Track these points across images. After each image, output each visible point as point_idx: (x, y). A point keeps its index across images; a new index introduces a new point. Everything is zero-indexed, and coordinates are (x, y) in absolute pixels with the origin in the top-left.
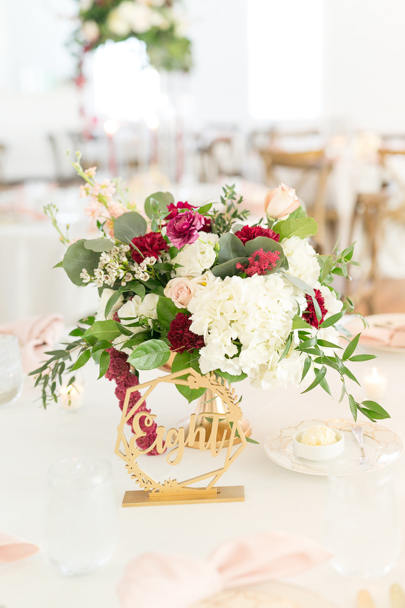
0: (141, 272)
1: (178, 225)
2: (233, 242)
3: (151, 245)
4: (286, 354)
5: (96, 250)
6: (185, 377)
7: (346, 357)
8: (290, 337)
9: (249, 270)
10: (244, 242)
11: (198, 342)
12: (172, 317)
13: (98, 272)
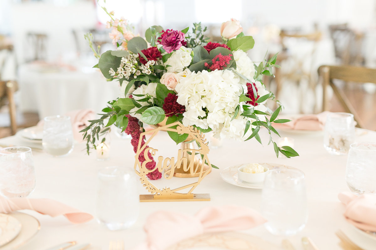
0: (146, 70)
1: (168, 39)
2: (202, 52)
3: (151, 54)
4: (235, 117)
5: (118, 56)
6: (175, 127)
7: (272, 120)
8: (238, 107)
9: (213, 67)
10: (209, 52)
11: (182, 109)
12: (165, 96)
13: (120, 69)
